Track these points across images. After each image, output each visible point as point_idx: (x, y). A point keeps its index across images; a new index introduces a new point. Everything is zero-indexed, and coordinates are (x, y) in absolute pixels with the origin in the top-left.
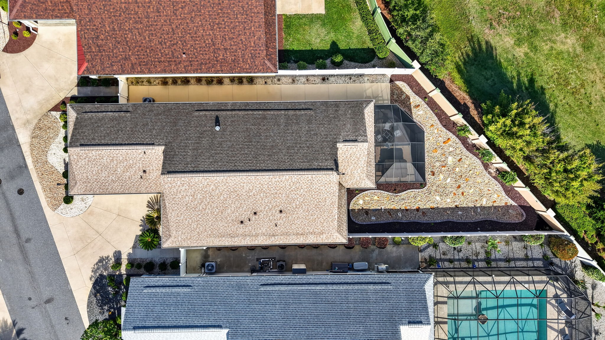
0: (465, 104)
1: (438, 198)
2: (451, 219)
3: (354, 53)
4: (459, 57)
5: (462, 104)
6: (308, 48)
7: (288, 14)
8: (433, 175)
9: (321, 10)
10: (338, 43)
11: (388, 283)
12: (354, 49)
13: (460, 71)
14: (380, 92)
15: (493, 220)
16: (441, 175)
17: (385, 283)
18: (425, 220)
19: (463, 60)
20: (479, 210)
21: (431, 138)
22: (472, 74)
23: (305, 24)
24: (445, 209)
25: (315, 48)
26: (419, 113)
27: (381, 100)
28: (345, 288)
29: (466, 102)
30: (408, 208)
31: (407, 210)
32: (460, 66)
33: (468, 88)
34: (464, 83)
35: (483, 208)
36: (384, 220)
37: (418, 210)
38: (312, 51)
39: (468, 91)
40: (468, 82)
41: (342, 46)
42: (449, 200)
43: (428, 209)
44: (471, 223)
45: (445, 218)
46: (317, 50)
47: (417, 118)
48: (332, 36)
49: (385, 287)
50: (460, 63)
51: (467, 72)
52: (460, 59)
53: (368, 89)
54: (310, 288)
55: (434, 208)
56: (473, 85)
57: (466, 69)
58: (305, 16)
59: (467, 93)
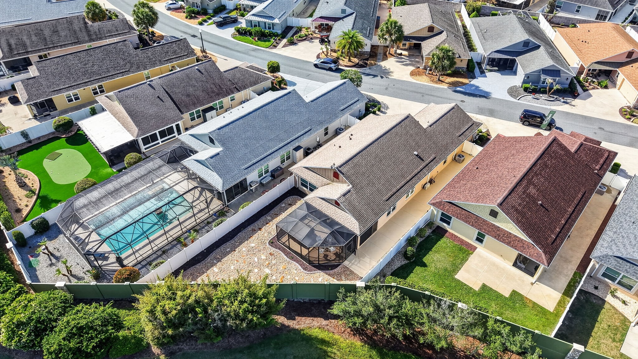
0: (294, 319)
1: (253, 245)
2: (232, 241)
3: (407, 272)
4: (335, 354)
5: (296, 317)
6: (434, 249)
7: (472, 256)
8: (270, 254)
9: (458, 276)
10: (423, 268)
11: (246, 169)
12: (409, 275)
13: (323, 342)
14: (361, 266)
15: (199, 264)
16: (265, 258)
17: (248, 168)
18: (250, 228)
19: (329, 354)
20: (215, 262)
21: (295, 272)
22: (312, 350)
23: (455, 260)
24: (241, 243)
25: (430, 253)
26: (321, 278)
27: (354, 262)
28: (269, 152)
29: (295, 322)
30: (268, 225)
31: (267, 223)
32: (328, 347)
33: (304, 334)
34: (310, 335)
35: (213, 265)
36: (276, 209)
37: (260, 229)
38: (430, 249)
39: (302, 332)
40: (308, 340)
41: (418, 269)
42: (244, 249)
43: (253, 235)
44: (215, 250)
45: (236, 239)
46: (428, 253)
47: (318, 274)
48: (432, 268)
49: (246, 166)
50: (329, 349)
51: (317, 347)
52: (333, 353)
53: (370, 261)
54: (287, 141)
55: (250, 238)
56: (302, 341)
57: (321, 349)
58: (462, 264)
59: (301, 330)
